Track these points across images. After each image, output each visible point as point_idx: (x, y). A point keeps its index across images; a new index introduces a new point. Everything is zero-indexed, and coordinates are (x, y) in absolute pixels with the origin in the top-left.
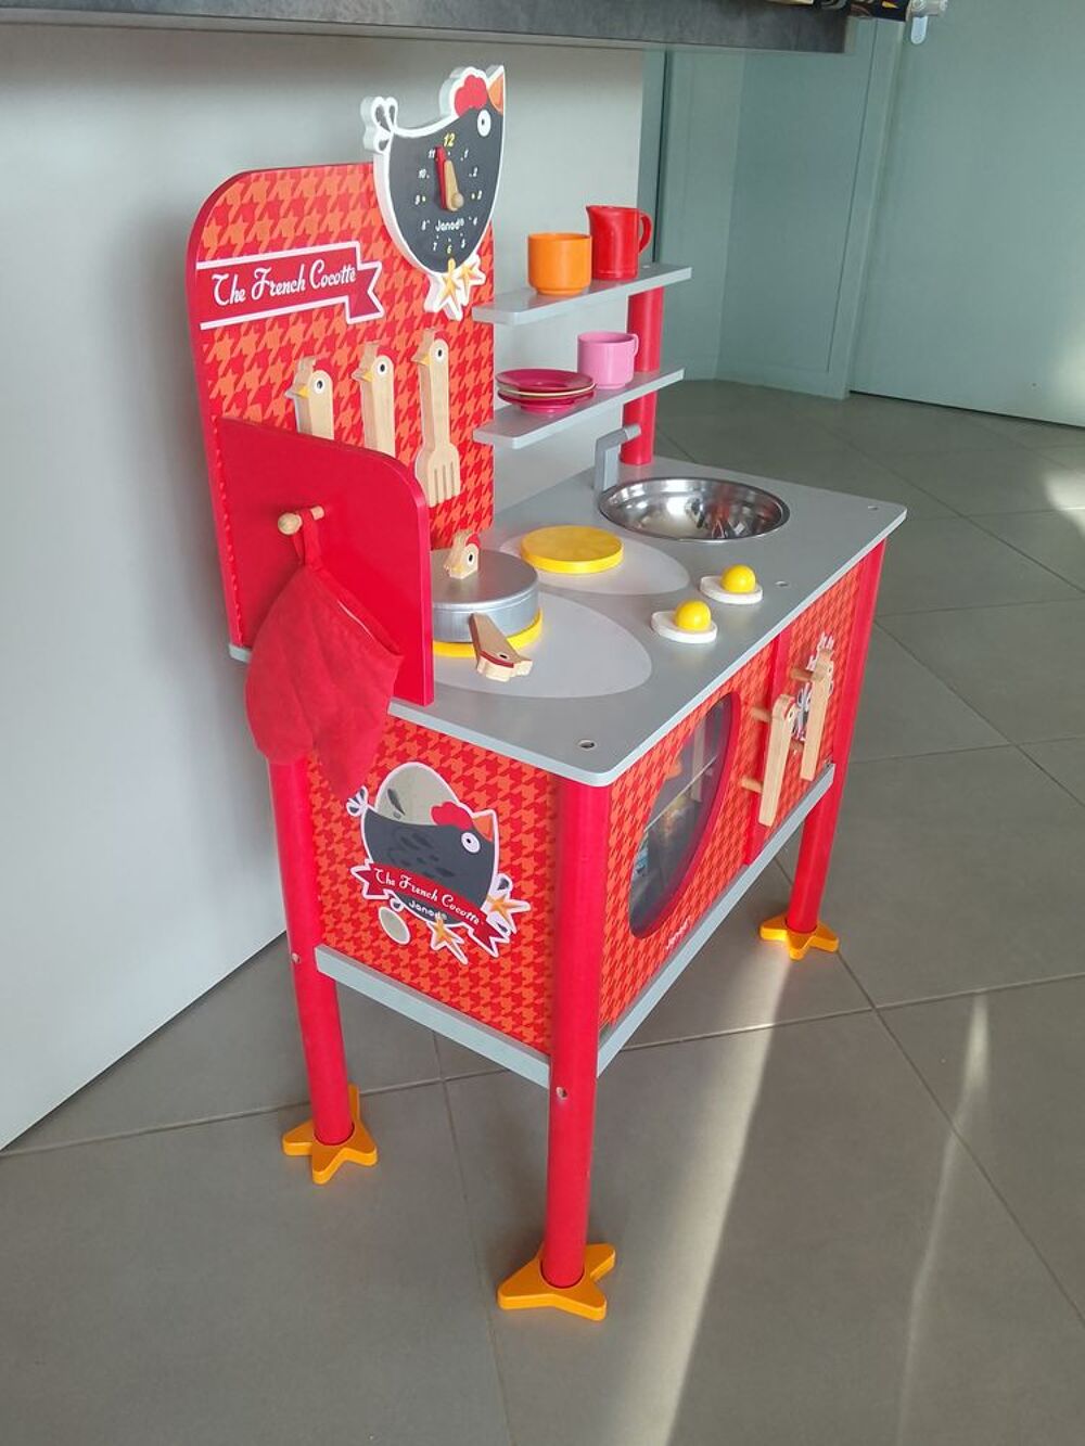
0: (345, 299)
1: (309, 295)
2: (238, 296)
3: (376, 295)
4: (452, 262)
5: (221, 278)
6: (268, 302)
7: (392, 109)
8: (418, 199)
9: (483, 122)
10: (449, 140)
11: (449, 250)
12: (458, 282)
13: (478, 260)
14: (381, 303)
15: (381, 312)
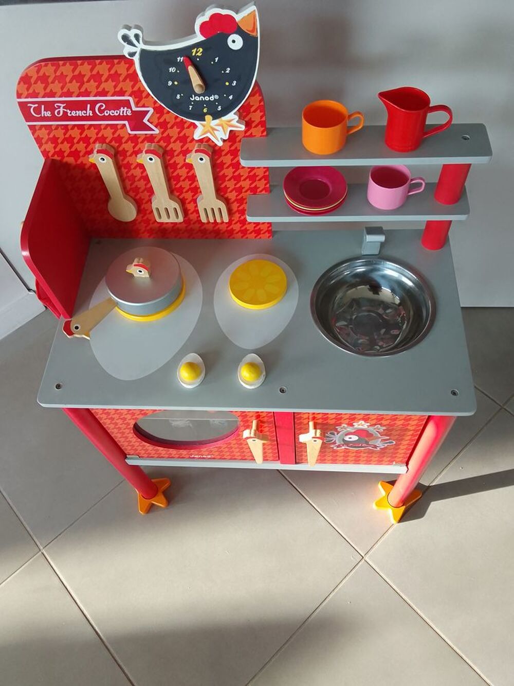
0: (126, 123)
1: (95, 117)
2: (48, 114)
3: (151, 123)
4: (209, 117)
5: (33, 106)
6: (65, 117)
7: (137, 36)
8: (170, 83)
9: (234, 41)
10: (197, 52)
11: (205, 110)
12: (217, 128)
13: (237, 118)
14: (156, 126)
15: (157, 131)
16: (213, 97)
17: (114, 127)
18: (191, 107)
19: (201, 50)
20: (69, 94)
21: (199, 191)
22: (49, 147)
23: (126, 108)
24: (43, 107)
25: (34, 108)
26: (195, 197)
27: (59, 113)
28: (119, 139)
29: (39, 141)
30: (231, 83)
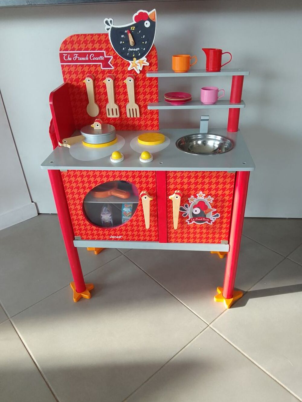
0: (101, 64)
1: (89, 61)
2: (70, 59)
3: (111, 64)
4: (135, 59)
5: (65, 55)
6: (77, 61)
7: (111, 21)
8: (121, 42)
9: (147, 24)
10: (132, 28)
11: (134, 55)
12: (138, 64)
13: (146, 59)
14: (113, 66)
15: (113, 68)
16: (137, 49)
17: (96, 66)
18: (128, 54)
19: (134, 27)
20: (80, 49)
21: (128, 100)
22: (67, 76)
23: (102, 56)
24: (69, 55)
25: (66, 56)
26: (125, 105)
27: (75, 58)
28: (97, 72)
29: (64, 73)
30: (145, 42)
